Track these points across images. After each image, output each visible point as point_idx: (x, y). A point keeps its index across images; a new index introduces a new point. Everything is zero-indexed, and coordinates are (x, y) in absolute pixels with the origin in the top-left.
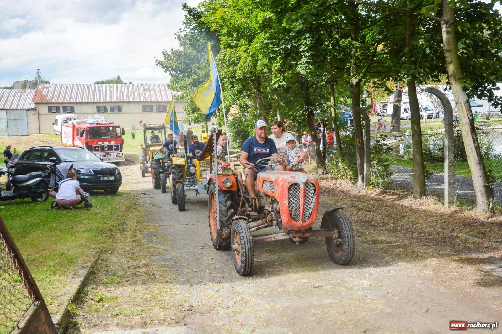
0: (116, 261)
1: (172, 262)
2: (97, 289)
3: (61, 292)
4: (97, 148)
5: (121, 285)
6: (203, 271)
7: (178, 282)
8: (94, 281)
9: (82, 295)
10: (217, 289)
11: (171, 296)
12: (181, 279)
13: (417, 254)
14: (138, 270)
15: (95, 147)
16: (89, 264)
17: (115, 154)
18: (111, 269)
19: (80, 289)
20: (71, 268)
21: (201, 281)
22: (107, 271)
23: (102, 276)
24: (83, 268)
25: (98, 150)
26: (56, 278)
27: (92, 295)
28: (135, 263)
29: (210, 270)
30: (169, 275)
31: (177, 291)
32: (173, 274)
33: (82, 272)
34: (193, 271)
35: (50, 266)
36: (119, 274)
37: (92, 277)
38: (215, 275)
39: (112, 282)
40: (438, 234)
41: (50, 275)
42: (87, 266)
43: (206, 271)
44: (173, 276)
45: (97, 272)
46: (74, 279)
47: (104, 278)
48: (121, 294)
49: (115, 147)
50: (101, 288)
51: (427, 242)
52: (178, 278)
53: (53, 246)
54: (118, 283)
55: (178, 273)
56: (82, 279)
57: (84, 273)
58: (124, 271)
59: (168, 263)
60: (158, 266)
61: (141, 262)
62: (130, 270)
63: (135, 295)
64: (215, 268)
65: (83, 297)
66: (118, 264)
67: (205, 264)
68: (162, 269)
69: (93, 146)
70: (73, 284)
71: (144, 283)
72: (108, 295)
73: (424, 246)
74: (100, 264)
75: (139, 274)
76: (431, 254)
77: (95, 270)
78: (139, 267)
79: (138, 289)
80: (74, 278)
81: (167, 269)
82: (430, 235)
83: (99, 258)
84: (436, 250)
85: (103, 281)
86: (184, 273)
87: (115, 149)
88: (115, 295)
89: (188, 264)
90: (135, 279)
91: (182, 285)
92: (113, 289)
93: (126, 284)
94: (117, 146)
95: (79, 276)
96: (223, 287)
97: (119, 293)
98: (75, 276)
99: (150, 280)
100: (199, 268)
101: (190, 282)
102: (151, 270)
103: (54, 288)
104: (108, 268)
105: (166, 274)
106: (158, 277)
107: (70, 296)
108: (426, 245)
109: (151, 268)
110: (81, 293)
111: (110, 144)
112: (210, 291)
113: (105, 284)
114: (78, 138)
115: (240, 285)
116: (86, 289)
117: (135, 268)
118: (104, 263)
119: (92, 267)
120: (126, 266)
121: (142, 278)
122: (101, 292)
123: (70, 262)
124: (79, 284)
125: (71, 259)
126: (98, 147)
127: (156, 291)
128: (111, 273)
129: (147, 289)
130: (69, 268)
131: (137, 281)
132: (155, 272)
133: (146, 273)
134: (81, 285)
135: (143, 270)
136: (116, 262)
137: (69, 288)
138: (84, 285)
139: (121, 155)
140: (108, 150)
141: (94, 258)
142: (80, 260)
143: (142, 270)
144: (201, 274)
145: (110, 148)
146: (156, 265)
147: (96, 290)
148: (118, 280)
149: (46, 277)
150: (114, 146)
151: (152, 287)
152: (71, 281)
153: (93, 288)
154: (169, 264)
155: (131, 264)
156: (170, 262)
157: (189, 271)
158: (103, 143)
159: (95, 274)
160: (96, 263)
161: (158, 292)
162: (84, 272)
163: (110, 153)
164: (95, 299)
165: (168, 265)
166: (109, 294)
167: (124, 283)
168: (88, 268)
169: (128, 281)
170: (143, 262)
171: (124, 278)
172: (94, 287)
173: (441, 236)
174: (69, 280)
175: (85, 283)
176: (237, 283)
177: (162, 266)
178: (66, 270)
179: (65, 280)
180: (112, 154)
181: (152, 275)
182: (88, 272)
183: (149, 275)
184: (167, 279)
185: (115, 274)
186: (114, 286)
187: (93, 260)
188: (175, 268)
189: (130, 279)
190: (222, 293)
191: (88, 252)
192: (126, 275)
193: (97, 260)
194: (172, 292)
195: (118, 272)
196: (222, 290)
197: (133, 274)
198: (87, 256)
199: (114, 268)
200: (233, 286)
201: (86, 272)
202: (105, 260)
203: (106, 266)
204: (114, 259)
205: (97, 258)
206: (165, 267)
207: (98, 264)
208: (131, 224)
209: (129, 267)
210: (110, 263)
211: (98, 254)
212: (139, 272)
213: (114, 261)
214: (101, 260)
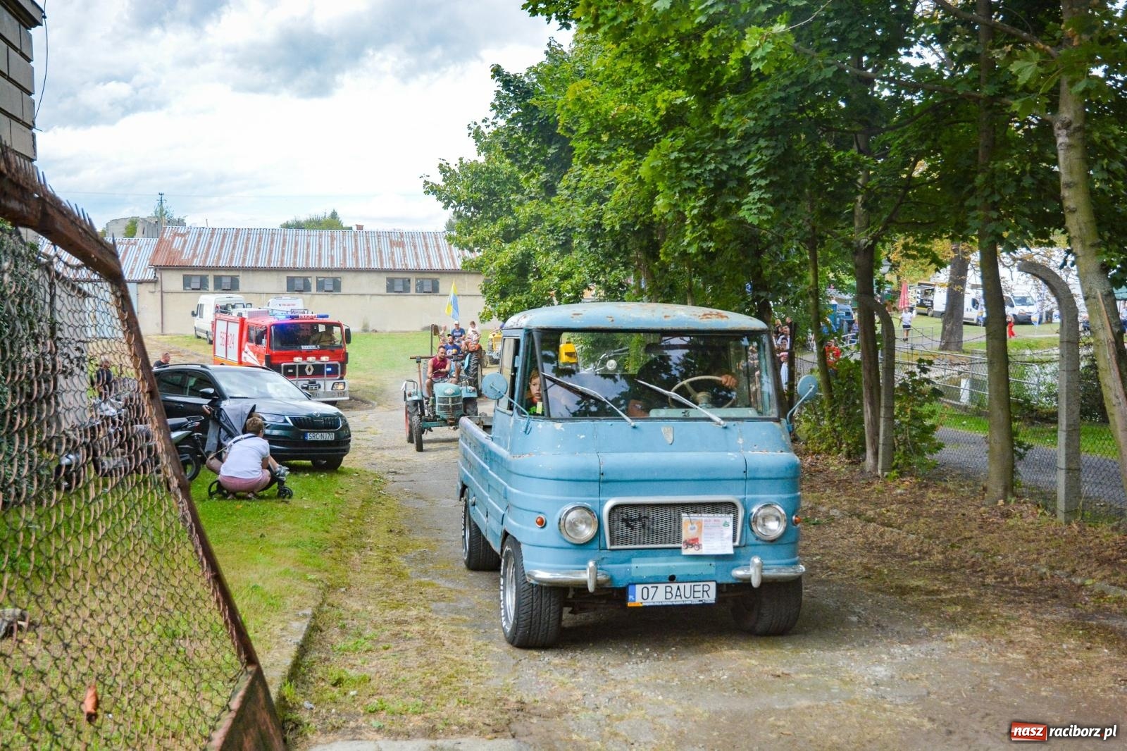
0: (359, 608)
1: (473, 616)
2: (328, 660)
5: (374, 655)
7: (490, 655)
8: (321, 644)
9: (302, 669)
10: (571, 673)
11: (478, 681)
12: (495, 649)
13: (993, 618)
14: (405, 629)
16: (309, 611)
18: (349, 623)
19: (297, 658)
20: (275, 617)
21: (536, 654)
22: (343, 627)
23: (333, 634)
24: (298, 618)
27: (322, 672)
28: (398, 613)
30: (471, 641)
31: (490, 671)
32: (478, 639)
33: (296, 625)
36: (369, 633)
37: (316, 636)
39: (357, 649)
40: (1042, 579)
42: (305, 616)
44: (479, 643)
45: (324, 628)
46: (284, 639)
47: (340, 640)
48: (378, 672)
50: (335, 659)
51: (1015, 595)
52: (490, 647)
53: (233, 573)
54: (368, 651)
55: (490, 637)
56: (298, 639)
57: (301, 628)
58: (376, 627)
59: (464, 617)
60: (444, 622)
61: (409, 613)
62: (388, 627)
63: (405, 675)
65: (304, 674)
66: (363, 615)
68: (454, 628)
70: (283, 647)
71: (421, 652)
72: (353, 673)
73: (1009, 602)
74: (327, 612)
75: (409, 635)
76: (1023, 619)
77: (321, 625)
78: (406, 622)
79: (411, 664)
80: (284, 636)
81: (464, 629)
82: (1023, 580)
83: (324, 601)
84: (1034, 611)
85: (339, 646)
86: (499, 638)
88: (368, 675)
90: (403, 646)
91: (498, 660)
92: (359, 662)
93: (384, 651)
95: (293, 633)
96: (583, 669)
97: (373, 669)
98: (285, 633)
99: (433, 649)
101: (514, 656)
102: (431, 629)
104: (345, 621)
105: (463, 638)
106: (447, 643)
108: (1014, 601)
109: (431, 624)
110: (301, 665)
112: (557, 676)
113: (344, 653)
115: (618, 665)
116: (307, 659)
117: (398, 623)
118: (335, 612)
119: (314, 617)
120: (379, 620)
121: (417, 644)
122: (337, 666)
123: (272, 605)
124: (294, 648)
125: (272, 599)
127: (446, 671)
128: (352, 632)
129: (428, 665)
130: (270, 616)
131: (407, 650)
132: (441, 633)
133: (423, 634)
134: (299, 651)
135: (416, 627)
136: (358, 611)
137: (278, 655)
138: (303, 649)
141: (316, 600)
142: (290, 602)
143: (413, 628)
146: (441, 620)
147: (327, 663)
148: (368, 645)
151: (438, 662)
152: (278, 642)
153: (320, 658)
154: (467, 618)
155: (389, 614)
156: (468, 615)
159: (321, 631)
160: (319, 609)
161: (451, 672)
162: (300, 626)
164: (327, 679)
165: (465, 621)
166: (353, 671)
167: (381, 652)
168: (308, 619)
169: (387, 649)
170: (414, 613)
171: (378, 641)
172: (323, 656)
173: (1048, 583)
174: (276, 640)
175: (306, 647)
176: (612, 662)
177: (453, 622)
181: (435, 638)
182: (308, 626)
183: (429, 639)
184: (467, 647)
185: (360, 634)
186: (361, 657)
187: (313, 603)
188: (479, 627)
189: (392, 645)
190: (581, 679)
191: (303, 588)
192: (383, 637)
193: (321, 605)
194: (480, 674)
195: (365, 629)
196: (581, 674)
197: (396, 635)
198: (302, 595)
199: (355, 622)
200: (603, 666)
201: (306, 627)
202: (335, 605)
203: (340, 617)
204: (353, 604)
205: (321, 600)
206: (459, 625)
207: (323, 612)
208: (378, 536)
209: (385, 621)
210: (347, 612)
211: (321, 592)
212: (407, 631)
213: (354, 609)
214: (328, 605)
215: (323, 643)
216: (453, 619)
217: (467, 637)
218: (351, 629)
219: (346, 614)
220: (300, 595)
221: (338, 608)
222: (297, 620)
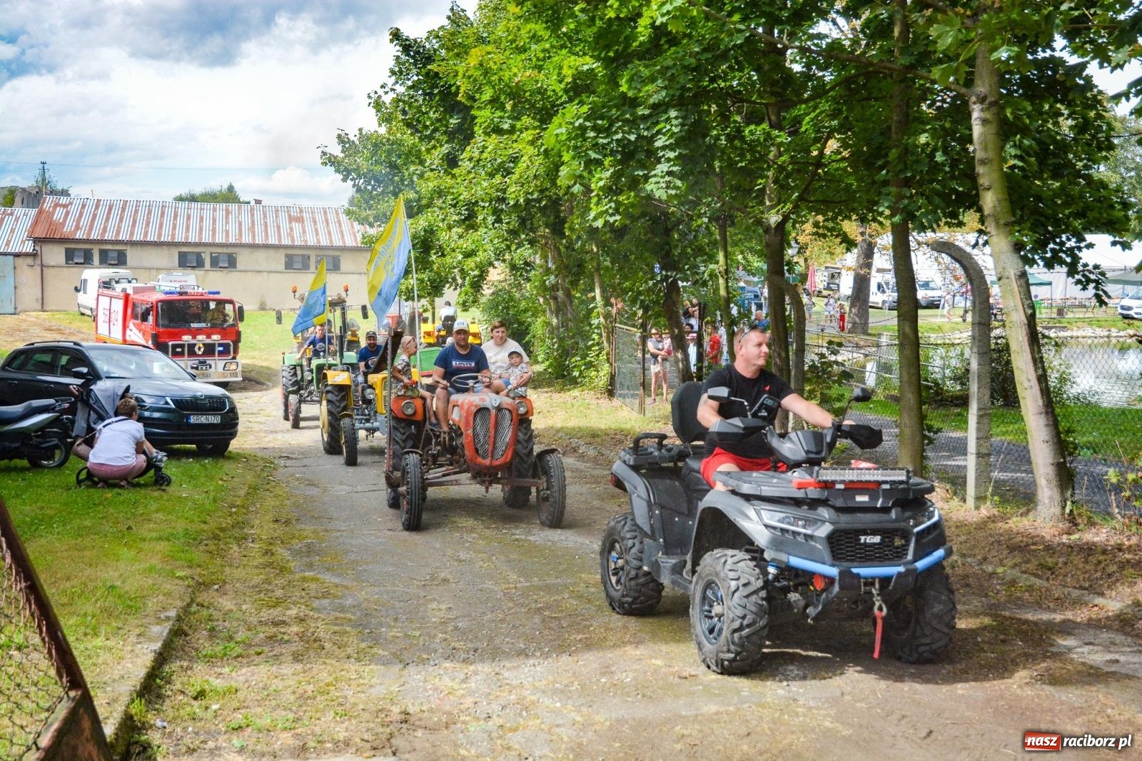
0: (232, 607)
1: (359, 614)
2: (191, 668)
3: (112, 674)
5: (245, 661)
6: (428, 634)
7: (375, 659)
8: (184, 650)
9: (158, 681)
10: (463, 677)
11: (359, 689)
12: (380, 652)
14: (282, 630)
16: (172, 613)
18: (220, 625)
19: (153, 668)
20: (132, 621)
21: (425, 656)
22: (213, 629)
23: (200, 639)
24: (159, 621)
26: (99, 641)
27: (182, 684)
28: (275, 613)
29: (445, 633)
30: (354, 643)
31: (373, 677)
32: (363, 641)
33: (156, 629)
34: (407, 636)
35: (85, 615)
36: (239, 637)
37: (179, 642)
38: (457, 645)
39: (225, 655)
40: (953, 567)
41: (86, 634)
42: (168, 618)
43: (435, 636)
44: (363, 645)
45: (190, 632)
46: (139, 646)
47: (207, 645)
48: (247, 681)
50: (199, 667)
52: (375, 650)
53: (88, 571)
54: (238, 656)
55: (375, 639)
56: (157, 646)
57: (161, 633)
58: (249, 630)
59: (349, 616)
60: (327, 621)
61: (288, 612)
62: (264, 628)
63: (277, 684)
64: (456, 628)
65: (160, 687)
66: (237, 616)
67: (434, 620)
68: (336, 628)
70: (137, 656)
71: (297, 658)
72: (218, 683)
74: (195, 613)
75: (286, 637)
77: (185, 628)
78: (284, 622)
79: (285, 671)
80: (140, 643)
81: (348, 629)
83: (192, 601)
85: (204, 653)
86: (386, 639)
88: (234, 685)
89: (396, 620)
90: (277, 650)
91: (383, 664)
92: (226, 670)
93: (257, 659)
95: (151, 640)
96: (476, 673)
97: (241, 679)
98: (142, 639)
99: (312, 653)
100: (419, 628)
101: (400, 659)
102: (311, 630)
103: (95, 665)
104: (215, 623)
105: (345, 639)
106: (327, 645)
107: (134, 683)
109: (312, 625)
110: (157, 676)
112: (447, 681)
113: (210, 659)
115: (514, 668)
116: (167, 668)
117: (275, 624)
118: (205, 613)
119: (179, 619)
120: (254, 620)
121: (294, 647)
122: (201, 676)
123: (130, 607)
124: (151, 657)
125: (131, 600)
127: (325, 677)
128: (221, 635)
129: (305, 672)
130: (126, 620)
131: (282, 654)
132: (322, 635)
133: (301, 636)
134: (156, 660)
135: (295, 629)
136: (231, 611)
137: (130, 665)
138: (162, 658)
141: (183, 600)
142: (152, 604)
143: (291, 629)
144: (424, 640)
146: (323, 620)
147: (189, 672)
148: (238, 650)
149: (77, 639)
151: (316, 668)
152: (132, 651)
153: (182, 667)
154: (353, 617)
155: (266, 614)
156: (354, 614)
157: (398, 635)
159: (186, 635)
160: (186, 610)
161: (329, 679)
162: (160, 631)
164: (187, 692)
165: (350, 620)
166: (218, 681)
167: (252, 658)
168: (171, 623)
169: (260, 654)
170: (293, 612)
171: (250, 646)
172: (185, 664)
173: (959, 571)
174: (129, 648)
175: (165, 655)
176: (508, 665)
177: (336, 621)
178: (120, 625)
179: (120, 647)
181: (315, 641)
182: (170, 631)
183: (308, 642)
184: (349, 650)
185: (231, 638)
186: (229, 665)
187: (179, 604)
188: (365, 628)
189: (266, 649)
190: (473, 685)
191: (169, 586)
192: (256, 640)
193: (189, 605)
194: (361, 681)
195: (236, 632)
196: (473, 679)
197: (271, 638)
198: (168, 594)
199: (226, 624)
200: (497, 670)
201: (167, 631)
202: (206, 604)
203: (210, 619)
204: (227, 603)
205: (189, 600)
206: (342, 625)
207: (190, 613)
208: (262, 526)
209: (261, 621)
210: (218, 613)
211: (190, 590)
212: (284, 633)
213: (226, 608)
214: (198, 605)
215: (187, 649)
216: (337, 618)
217: (351, 639)
218: (221, 631)
219: (216, 614)
220: (164, 595)
221: (208, 608)
222: (157, 624)
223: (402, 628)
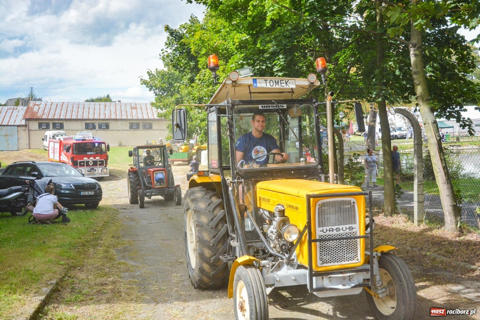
0: (84, 277)
1: (140, 279)
2: (58, 307)
4: (82, 164)
5: (84, 303)
6: (170, 288)
7: (143, 301)
8: (56, 299)
9: (40, 314)
10: (182, 308)
11: (134, 315)
12: (147, 297)
14: (104, 288)
15: (80, 162)
16: (54, 282)
17: (100, 169)
18: (77, 286)
19: (39, 308)
20: (34, 285)
21: (167, 299)
22: (73, 288)
23: (66, 293)
24: (47, 285)
25: (83, 165)
26: (15, 296)
27: (52, 315)
28: (103, 280)
29: (178, 287)
30: (135, 293)
31: (141, 309)
32: (140, 292)
33: (44, 289)
34: (160, 289)
35: (12, 284)
37: (55, 295)
38: (182, 293)
39: (76, 300)
41: (10, 293)
42: (52, 284)
43: (173, 289)
44: (139, 294)
45: (61, 290)
46: (34, 298)
47: (68, 296)
49: (100, 163)
50: (62, 307)
52: (144, 296)
54: (81, 301)
55: (145, 291)
56: (43, 297)
58: (90, 288)
59: (136, 280)
60: (125, 283)
61: (109, 279)
62: (97, 287)
63: (96, 314)
64: (183, 285)
65: (41, 317)
66: (85, 281)
67: (174, 281)
68: (129, 286)
69: (79, 161)
70: (32, 303)
71: (108, 301)
74: (66, 281)
75: (105, 291)
77: (59, 288)
78: (106, 284)
79: (101, 308)
80: (35, 296)
81: (134, 286)
83: (66, 275)
85: (66, 300)
86: (150, 291)
87: (100, 165)
88: (77, 315)
89: (157, 282)
90: (100, 297)
91: (147, 303)
93: (90, 302)
94: (102, 162)
95: (40, 295)
96: (188, 306)
97: (81, 312)
98: (37, 294)
99: (115, 299)
100: (166, 286)
101: (156, 300)
102: (117, 287)
103: (10, 308)
104: (75, 285)
105: (132, 291)
106: (123, 294)
109: (118, 285)
110: (40, 312)
111: (95, 160)
112: (174, 311)
113: (68, 303)
114: (64, 153)
115: (206, 303)
116: (46, 308)
117: (102, 285)
118: (70, 280)
119: (57, 284)
120: (93, 283)
121: (107, 296)
122: (62, 311)
123: (34, 279)
125: (36, 276)
126: (84, 162)
127: (119, 310)
128: (76, 291)
129: (110, 308)
130: (31, 285)
131: (102, 299)
132: (122, 290)
133: (112, 291)
134: (41, 304)
135: (110, 287)
136: (83, 279)
138: (44, 303)
139: (105, 170)
140: (93, 165)
141: (61, 275)
142: (45, 278)
143: (108, 287)
144: (168, 291)
145: (95, 163)
147: (57, 309)
148: (82, 298)
150: (99, 161)
151: (116, 306)
152: (31, 300)
153: (54, 307)
154: (137, 281)
155: (98, 281)
156: (138, 279)
157: (156, 289)
158: (89, 158)
159: (59, 291)
160: (61, 280)
161: (121, 311)
162: (46, 290)
163: (95, 168)
165: (136, 282)
166: (70, 313)
167: (88, 301)
168: (52, 286)
169: (92, 299)
170: (111, 279)
171: (88, 296)
172: (56, 305)
174: (29, 299)
175: (46, 302)
176: (203, 302)
177: (130, 283)
178: (27, 288)
179: (25, 298)
180: (96, 169)
181: (118, 292)
182: (51, 290)
183: (115, 293)
184: (133, 297)
185: (80, 292)
186: (76, 305)
187: (59, 277)
188: (142, 286)
189: (95, 297)
190: (186, 312)
191: (55, 269)
192: (92, 293)
193: (64, 277)
194: (135, 312)
195: (83, 289)
196: (187, 309)
197: (98, 291)
198: (55, 272)
199: (80, 285)
201: (50, 290)
202: (72, 276)
203: (73, 283)
204: (82, 276)
205: (64, 275)
206: (132, 285)
207: (64, 281)
208: (107, 239)
209: (96, 284)
210: (77, 280)
211: (66, 270)
212: (105, 289)
213: (81, 278)
214: (68, 277)
215: (58, 298)
216: (130, 281)
217: (134, 291)
218: (76, 289)
219: (77, 281)
220: (52, 273)
221: (73, 278)
222: (46, 287)
223: (159, 285)
